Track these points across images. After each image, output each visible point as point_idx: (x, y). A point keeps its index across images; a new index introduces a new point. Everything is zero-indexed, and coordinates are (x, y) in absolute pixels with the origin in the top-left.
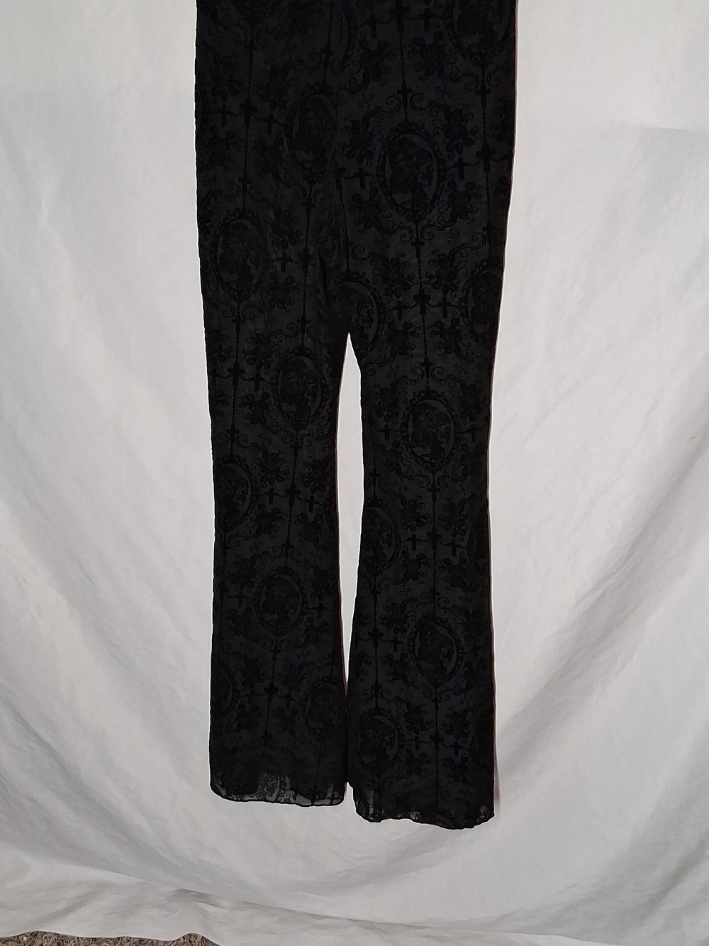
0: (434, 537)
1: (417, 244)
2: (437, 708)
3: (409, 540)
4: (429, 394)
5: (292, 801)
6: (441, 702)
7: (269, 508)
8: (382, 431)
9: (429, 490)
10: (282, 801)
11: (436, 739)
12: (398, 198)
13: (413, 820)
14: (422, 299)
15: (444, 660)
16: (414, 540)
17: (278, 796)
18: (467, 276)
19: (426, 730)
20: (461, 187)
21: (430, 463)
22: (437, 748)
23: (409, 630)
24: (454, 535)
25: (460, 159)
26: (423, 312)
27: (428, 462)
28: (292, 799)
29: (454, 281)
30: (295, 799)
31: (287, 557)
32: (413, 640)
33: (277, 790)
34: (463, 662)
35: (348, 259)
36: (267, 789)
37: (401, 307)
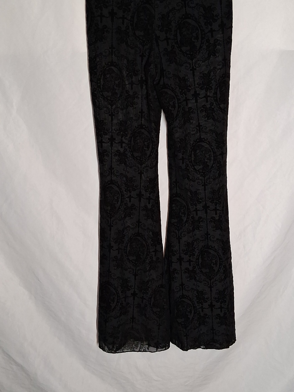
0: (206, 207)
1: (193, 70)
2: (211, 291)
3: (194, 211)
4: (201, 140)
5: (147, 350)
6: (213, 287)
7: (129, 205)
8: (181, 159)
9: (202, 186)
10: (142, 351)
11: (211, 306)
12: (184, 49)
13: (202, 349)
14: (196, 95)
15: (214, 266)
16: (196, 210)
17: (140, 348)
18: (216, 82)
19: (207, 302)
20: (212, 41)
21: (202, 172)
22: (212, 310)
23: (196, 254)
24: (216, 205)
25: (211, 29)
26: (196, 101)
27: (201, 172)
28: (147, 349)
29: (211, 85)
30: (148, 349)
31: (139, 228)
32: (198, 259)
33: (139, 346)
34: (222, 266)
35: (164, 78)
36: (135, 346)
37: (187, 100)
